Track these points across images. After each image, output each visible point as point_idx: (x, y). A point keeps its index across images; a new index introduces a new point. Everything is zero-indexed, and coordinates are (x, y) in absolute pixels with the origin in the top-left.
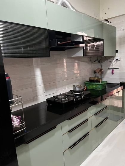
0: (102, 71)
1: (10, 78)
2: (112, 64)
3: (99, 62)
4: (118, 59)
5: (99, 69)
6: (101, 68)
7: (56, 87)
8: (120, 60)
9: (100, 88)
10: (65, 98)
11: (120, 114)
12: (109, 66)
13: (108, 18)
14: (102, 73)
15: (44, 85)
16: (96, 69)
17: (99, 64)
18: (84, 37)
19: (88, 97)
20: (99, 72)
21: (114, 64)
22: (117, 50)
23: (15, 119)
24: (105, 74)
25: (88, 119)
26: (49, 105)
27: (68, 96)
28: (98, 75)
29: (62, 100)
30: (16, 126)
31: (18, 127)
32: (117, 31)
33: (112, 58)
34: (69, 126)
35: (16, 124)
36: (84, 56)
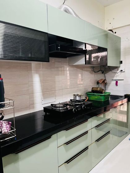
0: (106, 82)
1: (2, 79)
2: (116, 76)
3: (103, 73)
4: (122, 71)
5: (102, 79)
6: (104, 79)
7: (56, 96)
8: (124, 72)
9: (103, 99)
10: (64, 106)
11: (125, 129)
12: (113, 77)
13: (113, 28)
14: (106, 84)
15: (43, 92)
16: (100, 79)
17: (103, 75)
18: (87, 45)
19: (89, 108)
20: (102, 83)
21: (118, 76)
22: (121, 60)
23: (5, 124)
24: (109, 86)
25: (88, 131)
26: (46, 113)
27: (67, 105)
28: (102, 86)
29: (60, 109)
30: (4, 132)
31: (7, 133)
32: (121, 42)
33: (117, 69)
34: (66, 137)
35: (5, 130)
36: (86, 64)
